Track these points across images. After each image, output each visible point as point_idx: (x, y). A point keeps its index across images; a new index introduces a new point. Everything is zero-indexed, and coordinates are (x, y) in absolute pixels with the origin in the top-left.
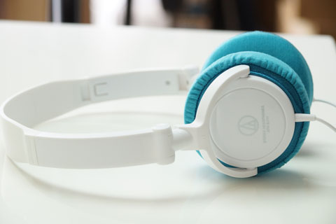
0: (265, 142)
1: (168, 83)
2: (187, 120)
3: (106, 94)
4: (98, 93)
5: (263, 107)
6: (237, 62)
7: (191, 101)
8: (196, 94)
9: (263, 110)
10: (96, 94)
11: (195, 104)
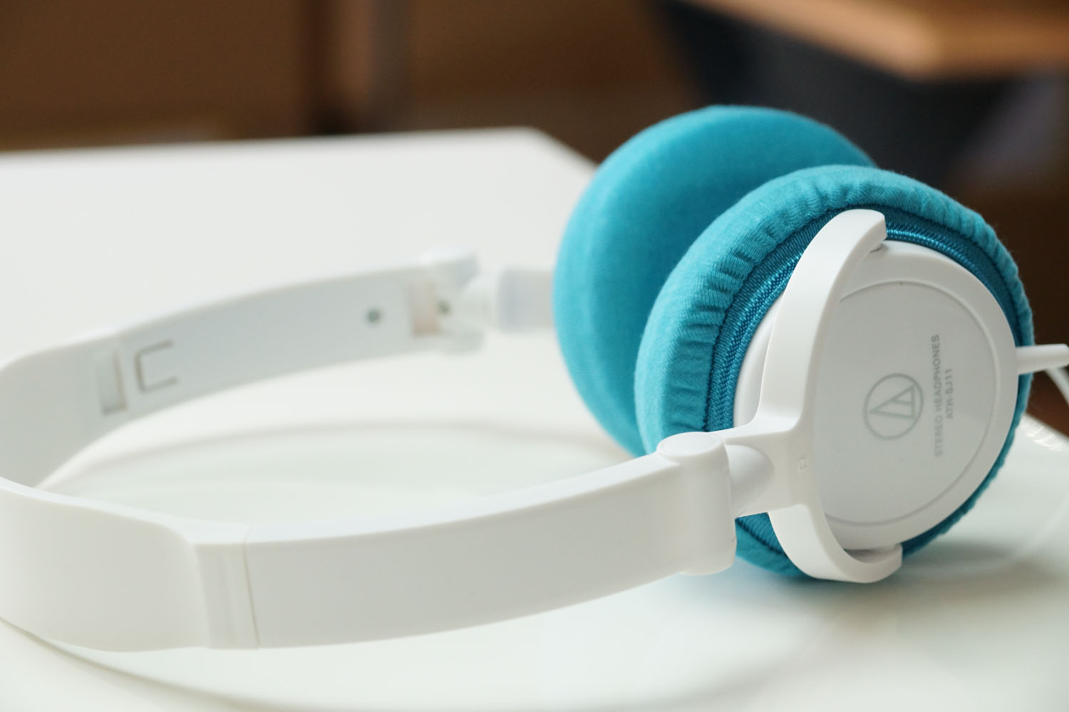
0: (939, 453)
1: (374, 317)
2: (677, 416)
3: (172, 382)
4: (148, 381)
5: (936, 338)
6: (831, 203)
7: (689, 351)
8: (709, 326)
9: (936, 349)
10: (142, 388)
11: (709, 357)
